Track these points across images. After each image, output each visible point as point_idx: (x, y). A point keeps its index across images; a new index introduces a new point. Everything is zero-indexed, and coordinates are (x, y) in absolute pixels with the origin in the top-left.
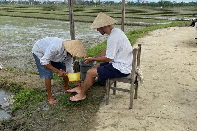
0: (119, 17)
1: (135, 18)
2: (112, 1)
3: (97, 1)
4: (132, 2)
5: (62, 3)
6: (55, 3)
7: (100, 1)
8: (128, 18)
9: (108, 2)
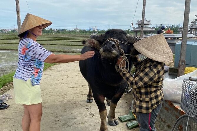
0: (61, 45)
1: (76, 45)
2: (65, 29)
3: (49, 29)
4: (84, 30)
5: (12, 31)
6: (4, 31)
7: (53, 29)
8: (70, 45)
9: (60, 30)
